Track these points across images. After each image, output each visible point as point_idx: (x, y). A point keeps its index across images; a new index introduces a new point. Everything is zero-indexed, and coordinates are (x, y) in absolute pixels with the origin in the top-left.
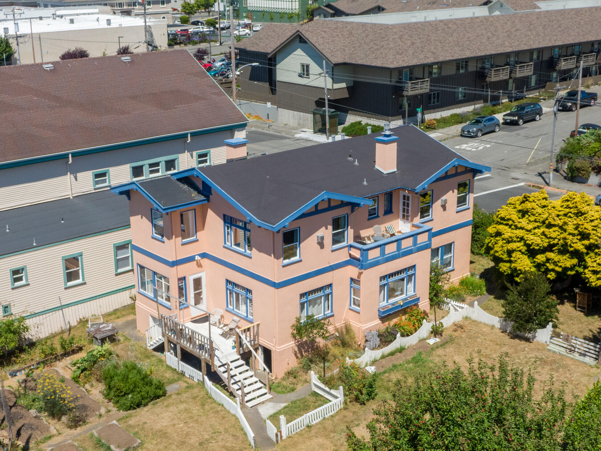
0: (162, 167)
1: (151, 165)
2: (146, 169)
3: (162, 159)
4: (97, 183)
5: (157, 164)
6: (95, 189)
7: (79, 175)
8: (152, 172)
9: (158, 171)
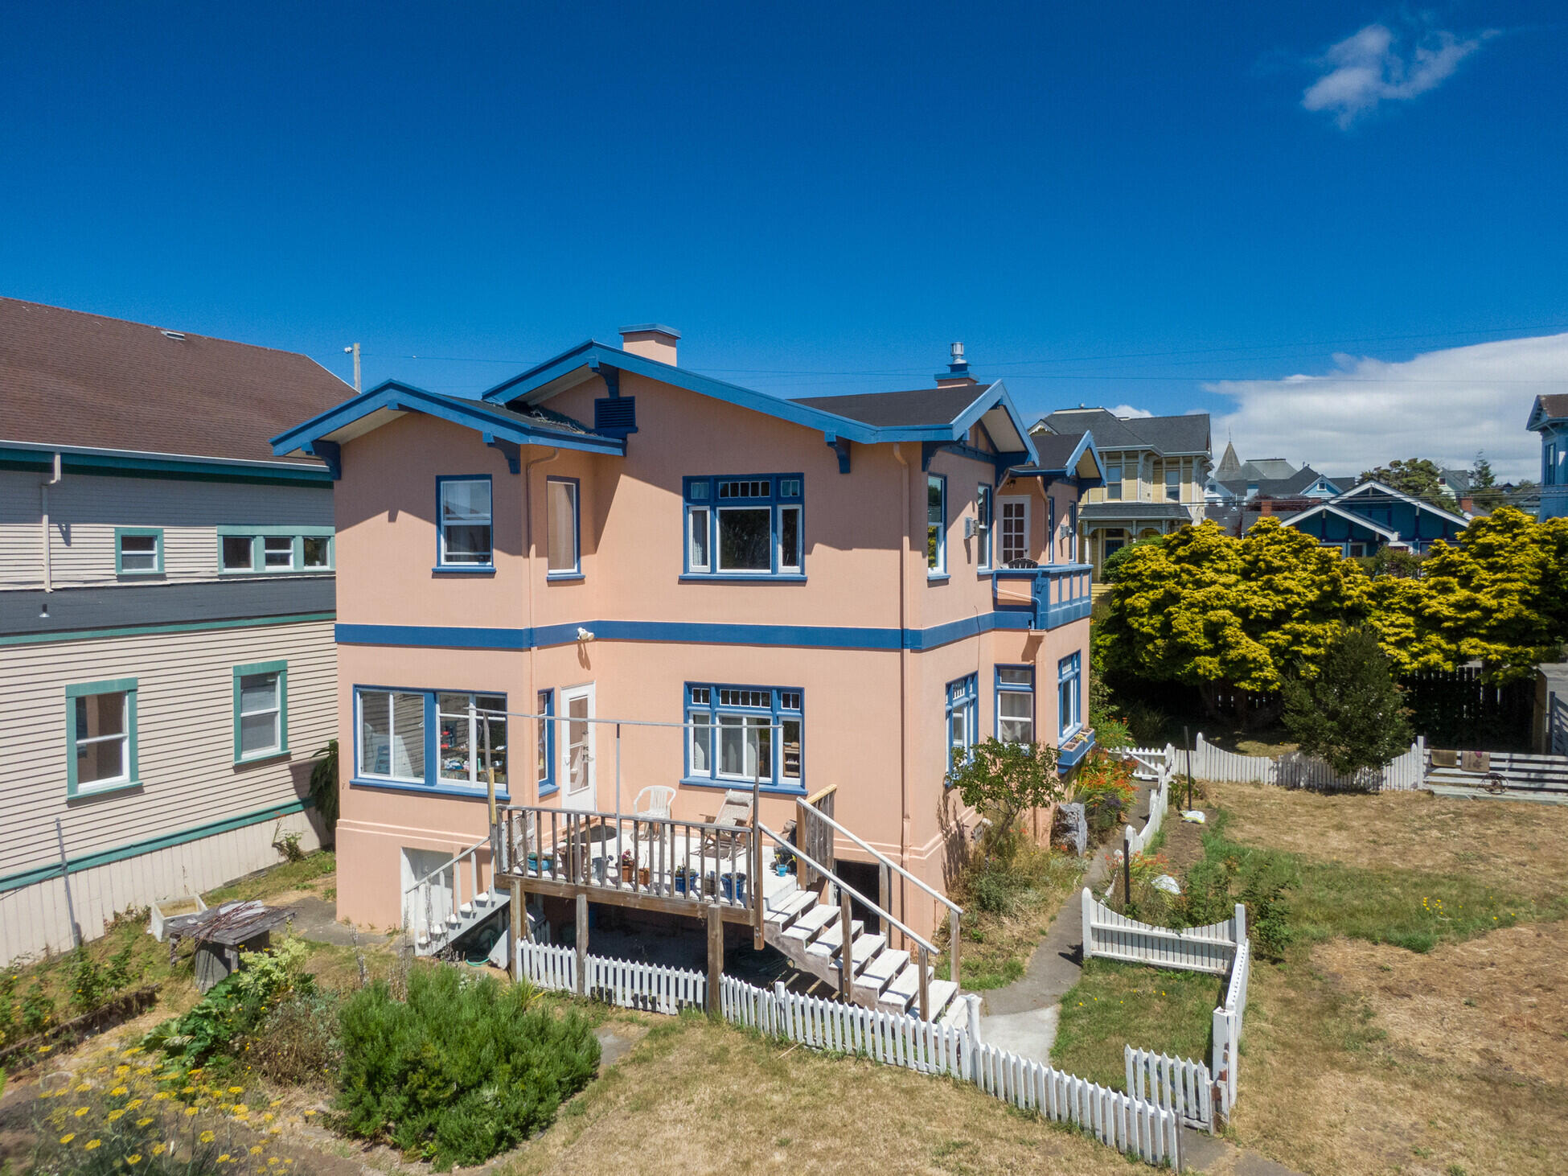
0: (296, 550)
1: (271, 542)
2: (257, 550)
3: (300, 531)
4: (126, 562)
5: (284, 542)
6: (120, 578)
7: (76, 529)
8: (271, 560)
9: (284, 560)
